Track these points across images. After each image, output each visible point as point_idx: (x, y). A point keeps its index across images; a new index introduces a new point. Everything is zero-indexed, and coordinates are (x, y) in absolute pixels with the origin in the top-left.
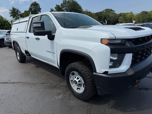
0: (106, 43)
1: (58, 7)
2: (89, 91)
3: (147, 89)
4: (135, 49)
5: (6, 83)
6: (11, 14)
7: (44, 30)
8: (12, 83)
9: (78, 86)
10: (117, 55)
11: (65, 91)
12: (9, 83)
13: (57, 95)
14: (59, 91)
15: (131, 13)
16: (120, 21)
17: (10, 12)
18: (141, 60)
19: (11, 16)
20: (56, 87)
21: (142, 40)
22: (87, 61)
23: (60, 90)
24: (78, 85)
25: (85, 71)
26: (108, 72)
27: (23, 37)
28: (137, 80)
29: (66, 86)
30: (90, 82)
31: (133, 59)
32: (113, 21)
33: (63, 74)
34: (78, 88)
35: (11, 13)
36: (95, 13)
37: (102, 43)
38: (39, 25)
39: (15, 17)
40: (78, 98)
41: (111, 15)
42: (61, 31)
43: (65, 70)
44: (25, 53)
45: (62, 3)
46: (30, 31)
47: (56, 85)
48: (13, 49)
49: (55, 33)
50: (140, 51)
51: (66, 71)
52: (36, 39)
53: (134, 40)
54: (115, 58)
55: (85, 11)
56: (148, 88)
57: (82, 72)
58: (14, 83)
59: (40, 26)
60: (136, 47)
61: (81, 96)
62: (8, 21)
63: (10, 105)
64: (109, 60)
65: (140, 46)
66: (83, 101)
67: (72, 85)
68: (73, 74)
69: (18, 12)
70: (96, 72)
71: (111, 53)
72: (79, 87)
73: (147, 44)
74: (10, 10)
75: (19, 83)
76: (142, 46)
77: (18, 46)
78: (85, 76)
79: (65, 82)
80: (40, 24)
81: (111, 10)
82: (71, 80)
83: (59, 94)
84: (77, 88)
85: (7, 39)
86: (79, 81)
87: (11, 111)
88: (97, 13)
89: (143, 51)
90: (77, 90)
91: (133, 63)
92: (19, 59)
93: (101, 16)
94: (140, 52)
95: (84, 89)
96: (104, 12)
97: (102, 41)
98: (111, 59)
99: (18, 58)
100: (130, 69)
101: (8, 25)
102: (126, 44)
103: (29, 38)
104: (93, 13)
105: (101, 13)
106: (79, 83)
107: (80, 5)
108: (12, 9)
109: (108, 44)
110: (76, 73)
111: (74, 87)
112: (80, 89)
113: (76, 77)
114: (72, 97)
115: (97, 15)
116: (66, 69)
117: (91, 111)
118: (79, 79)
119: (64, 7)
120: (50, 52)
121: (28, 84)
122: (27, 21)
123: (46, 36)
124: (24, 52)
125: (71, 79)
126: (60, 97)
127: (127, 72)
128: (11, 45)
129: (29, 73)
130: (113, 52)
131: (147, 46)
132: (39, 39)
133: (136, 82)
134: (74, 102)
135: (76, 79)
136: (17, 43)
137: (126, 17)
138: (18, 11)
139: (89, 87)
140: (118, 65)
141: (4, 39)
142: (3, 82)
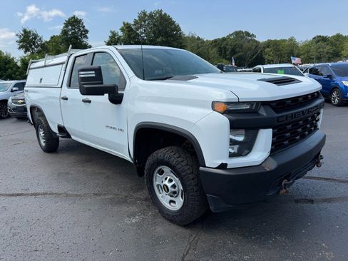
0: (222, 110)
1: (127, 28)
2: (192, 204)
3: (312, 201)
4: (278, 120)
5: (18, 195)
6: (22, 44)
7: (102, 83)
8: (32, 195)
9: (171, 196)
10: (243, 132)
11: (146, 208)
12: (25, 195)
13: (128, 216)
14: (133, 209)
15: (291, 40)
16: (266, 57)
17: (18, 39)
18: (293, 141)
19: (20, 48)
20: (125, 202)
21: (292, 102)
22: (190, 146)
23: (135, 208)
24: (172, 194)
25: (183, 164)
26: (226, 164)
27: (54, 98)
28: (285, 181)
29: (146, 200)
30: (195, 185)
31: (275, 139)
32: (251, 58)
33: (140, 173)
34: (171, 201)
35: (20, 42)
36: (211, 40)
37: (214, 110)
38: (92, 74)
39: (29, 51)
40: (171, 221)
41: (246, 45)
42: (135, 85)
43: (145, 165)
44: (57, 132)
45: (137, 19)
46: (69, 85)
47: (126, 197)
48: (30, 122)
49: (124, 89)
50: (289, 124)
51: (146, 167)
52: (84, 101)
53: (275, 104)
54: (241, 139)
55: (188, 37)
56: (313, 198)
57: (179, 166)
58: (36, 195)
59: (94, 75)
60: (278, 118)
61: (177, 216)
62: (13, 59)
63: (32, 238)
64: (228, 142)
65: (287, 116)
66: (181, 226)
67: (159, 196)
68: (161, 172)
69: (35, 38)
70: (205, 166)
71: (231, 128)
72: (172, 199)
73: (303, 112)
74: (17, 35)
75: (46, 194)
76: (292, 114)
77: (43, 115)
78: (185, 175)
79: (144, 191)
80: (93, 72)
81: (248, 34)
82: (158, 185)
83: (133, 215)
84: (168, 201)
85: (15, 101)
86: (174, 186)
87: (35, 248)
88: (215, 41)
89: (296, 125)
90: (168, 205)
91: (275, 147)
92: (43, 144)
93: (225, 48)
94: (289, 126)
95: (182, 201)
96: (232, 37)
97: (214, 105)
98: (231, 139)
99: (42, 141)
100: (270, 159)
101: (14, 69)
102: (260, 112)
103: (67, 99)
104: (207, 41)
105: (224, 39)
106: (173, 190)
107: (177, 23)
108: (23, 33)
109: (225, 112)
110: (166, 169)
111: (164, 199)
112: (174, 202)
113: (166, 179)
114: (160, 220)
115: (216, 46)
116: (146, 162)
117: (196, 244)
118: (173, 183)
119: (141, 26)
120: (114, 128)
121: (67, 195)
122: (62, 64)
123: (106, 95)
124: (55, 130)
125: (157, 183)
126: (134, 221)
127: (263, 165)
128: (26, 115)
129: (68, 173)
130: (234, 126)
131: (303, 114)
132: (90, 102)
133: (283, 183)
134: (164, 228)
135: (166, 182)
136: (39, 110)
137: (281, 48)
138: (36, 36)
139: (192, 196)
140: (247, 151)
141: (7, 101)
142: (11, 193)
